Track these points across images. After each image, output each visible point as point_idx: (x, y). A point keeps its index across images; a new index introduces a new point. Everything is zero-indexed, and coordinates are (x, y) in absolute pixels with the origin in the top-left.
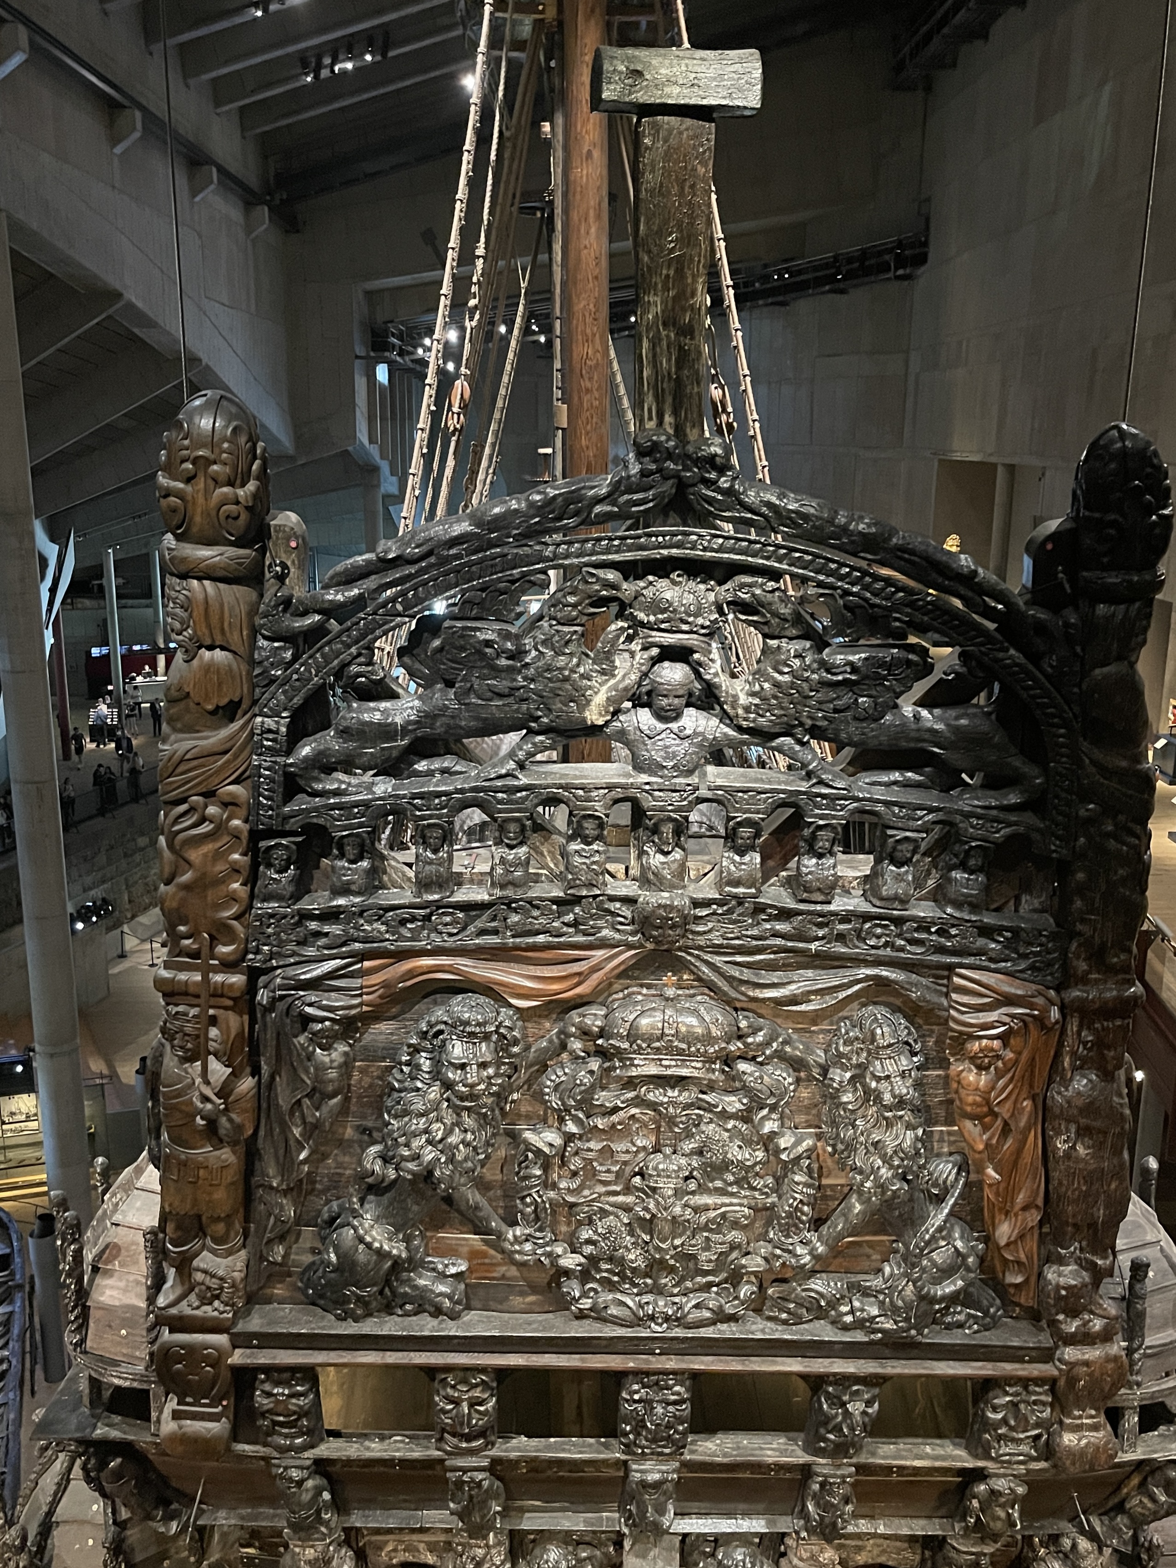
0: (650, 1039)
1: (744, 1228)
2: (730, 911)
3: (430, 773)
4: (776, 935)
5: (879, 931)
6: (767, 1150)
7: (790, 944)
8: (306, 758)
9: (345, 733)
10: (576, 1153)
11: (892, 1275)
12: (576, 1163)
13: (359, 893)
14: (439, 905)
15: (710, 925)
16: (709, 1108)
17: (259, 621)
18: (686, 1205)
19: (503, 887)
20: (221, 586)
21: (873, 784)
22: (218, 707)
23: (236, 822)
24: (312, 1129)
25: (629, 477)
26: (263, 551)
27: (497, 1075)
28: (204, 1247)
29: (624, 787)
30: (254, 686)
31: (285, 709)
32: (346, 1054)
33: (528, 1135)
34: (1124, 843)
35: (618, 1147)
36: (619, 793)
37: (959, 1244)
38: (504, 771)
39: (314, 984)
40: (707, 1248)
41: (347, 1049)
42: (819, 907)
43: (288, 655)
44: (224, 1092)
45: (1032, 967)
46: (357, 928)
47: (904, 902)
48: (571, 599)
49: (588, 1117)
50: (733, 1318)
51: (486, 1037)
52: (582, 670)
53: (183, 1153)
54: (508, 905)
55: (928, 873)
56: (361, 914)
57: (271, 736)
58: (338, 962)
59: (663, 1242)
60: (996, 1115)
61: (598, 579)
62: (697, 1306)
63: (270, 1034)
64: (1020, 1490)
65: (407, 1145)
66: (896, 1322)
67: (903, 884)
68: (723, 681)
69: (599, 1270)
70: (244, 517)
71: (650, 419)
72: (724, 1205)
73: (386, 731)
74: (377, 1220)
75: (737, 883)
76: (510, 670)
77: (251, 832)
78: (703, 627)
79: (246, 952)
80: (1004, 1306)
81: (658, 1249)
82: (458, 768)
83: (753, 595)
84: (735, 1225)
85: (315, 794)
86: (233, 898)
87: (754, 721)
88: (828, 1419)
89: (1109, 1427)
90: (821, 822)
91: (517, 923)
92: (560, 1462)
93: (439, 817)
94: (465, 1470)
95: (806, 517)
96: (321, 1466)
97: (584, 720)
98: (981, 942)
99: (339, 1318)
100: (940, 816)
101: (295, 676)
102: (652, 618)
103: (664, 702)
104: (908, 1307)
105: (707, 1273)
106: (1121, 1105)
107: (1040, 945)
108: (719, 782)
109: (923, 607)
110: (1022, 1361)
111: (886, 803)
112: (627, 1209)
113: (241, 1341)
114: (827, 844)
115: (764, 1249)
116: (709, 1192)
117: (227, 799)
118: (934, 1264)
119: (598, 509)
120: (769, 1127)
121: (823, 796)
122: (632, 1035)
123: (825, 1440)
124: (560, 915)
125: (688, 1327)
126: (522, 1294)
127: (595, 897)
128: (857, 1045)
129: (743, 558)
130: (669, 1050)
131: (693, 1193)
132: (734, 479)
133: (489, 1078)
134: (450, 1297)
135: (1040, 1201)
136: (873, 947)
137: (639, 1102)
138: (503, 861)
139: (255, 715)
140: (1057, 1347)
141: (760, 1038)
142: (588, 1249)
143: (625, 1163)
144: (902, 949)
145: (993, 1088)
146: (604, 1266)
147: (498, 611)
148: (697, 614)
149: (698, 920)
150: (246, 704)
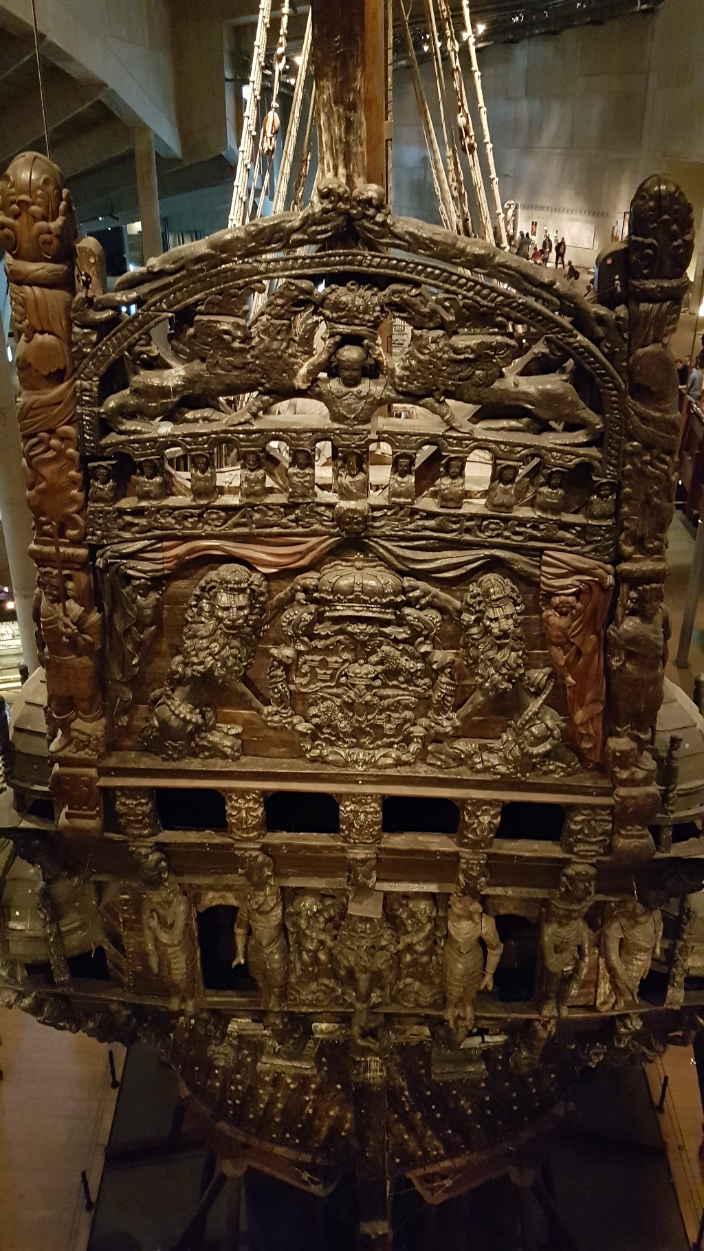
0: (345, 594)
1: (413, 710)
2: (396, 513)
3: (196, 420)
4: (426, 528)
5: (492, 526)
6: (424, 662)
7: (435, 534)
8: (113, 408)
9: (136, 392)
10: (305, 663)
11: (507, 741)
12: (305, 669)
13: (156, 498)
14: (207, 507)
15: (383, 522)
16: (387, 636)
17: (73, 315)
18: (374, 695)
19: (248, 496)
20: (46, 291)
21: (489, 429)
22: (50, 373)
23: (71, 451)
24: (139, 645)
25: (314, 214)
26: (72, 266)
27: (251, 613)
28: (77, 716)
29: (322, 430)
30: (73, 359)
31: (95, 375)
32: (157, 599)
33: (274, 651)
34: (657, 468)
35: (331, 659)
36: (319, 435)
37: (549, 723)
38: (243, 420)
39: (133, 556)
40: (389, 721)
41: (158, 596)
42: (452, 511)
43: (94, 338)
44: (80, 622)
45: (594, 550)
46: (156, 520)
47: (509, 508)
48: (280, 301)
49: (311, 641)
50: (406, 763)
51: (242, 591)
52: (290, 351)
53: (58, 659)
54: (253, 508)
55: (528, 489)
56: (158, 512)
57: (87, 393)
58: (146, 542)
59: (360, 716)
60: (573, 644)
61: (296, 286)
62: (384, 756)
63: (107, 587)
64: (592, 871)
65: (196, 655)
66: (508, 769)
67: (508, 496)
68: (384, 358)
69: (323, 733)
70: (56, 242)
71: (329, 170)
72: (398, 695)
73: (163, 392)
74: (183, 701)
75: (399, 495)
76: (242, 350)
77: (81, 457)
78: (369, 321)
79: (87, 535)
80: (581, 761)
81: (358, 721)
82: (213, 417)
83: (402, 299)
84: (406, 707)
85: (121, 433)
86: (74, 500)
87: (406, 386)
88: (468, 826)
89: (650, 836)
90: (453, 455)
91: (259, 520)
92: (306, 847)
93: (202, 450)
94: (246, 850)
95: (436, 243)
96: (160, 847)
97: (294, 385)
98: (561, 533)
99: (164, 759)
100: (532, 451)
101: (99, 353)
102: (335, 315)
103: (347, 374)
104: (516, 759)
105: (389, 736)
106: (656, 639)
107: (601, 536)
108: (385, 428)
109: (516, 307)
110: (591, 794)
111: (496, 442)
112: (338, 696)
113: (105, 772)
114: (457, 470)
115: (424, 721)
116: (388, 687)
117: (63, 435)
118: (532, 733)
119: (295, 236)
120: (423, 649)
121: (454, 438)
122: (334, 591)
123: (468, 838)
124: (286, 515)
125: (380, 768)
126: (276, 747)
127: (308, 504)
128: (479, 598)
129: (394, 272)
130: (358, 600)
131: (378, 687)
132: (387, 215)
133: (246, 616)
134: (231, 748)
135: (603, 698)
136: (489, 537)
137: (342, 632)
138: (247, 479)
139: (76, 379)
140: (615, 788)
141: (417, 593)
142: (316, 720)
143: (337, 669)
144: (507, 538)
145: (569, 627)
146: (325, 730)
147: (231, 310)
148: (365, 312)
149: (375, 519)
150: (69, 371)
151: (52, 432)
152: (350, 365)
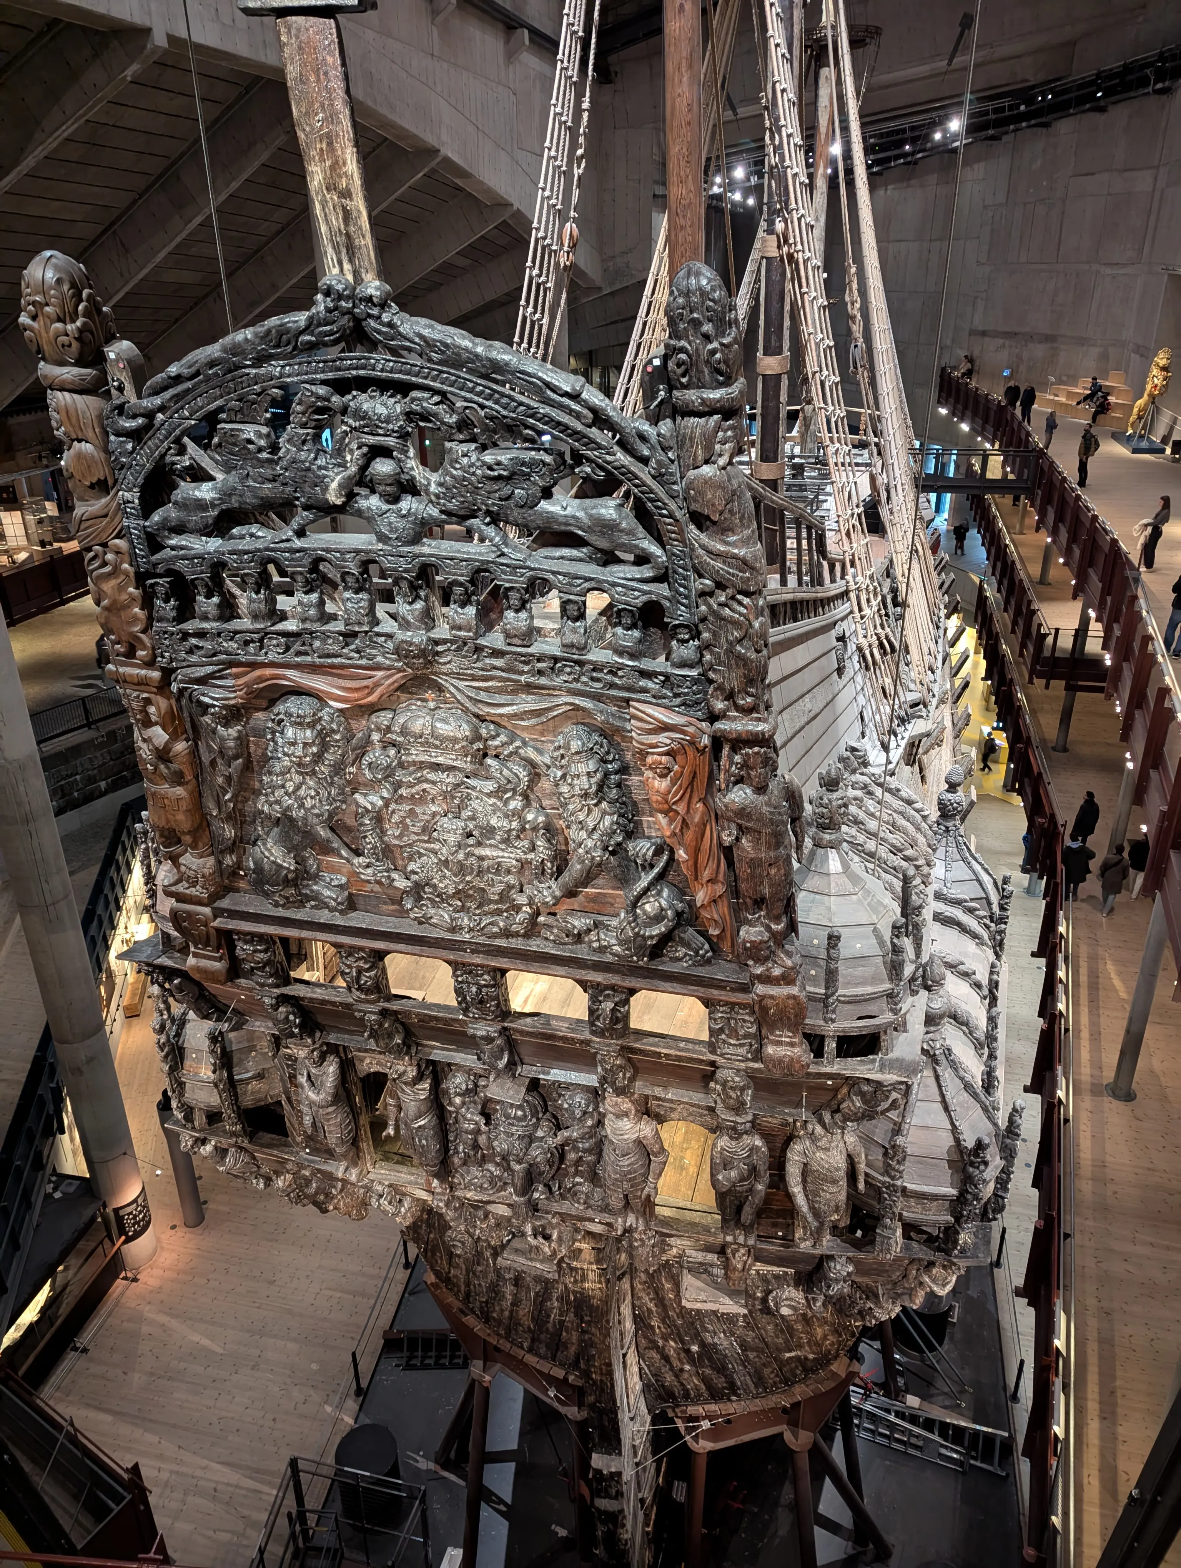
0: (415, 736)
1: (515, 874)
2: (459, 649)
3: (242, 537)
5: (568, 670)
6: (518, 821)
7: (507, 675)
8: (157, 524)
9: (178, 506)
10: (394, 812)
12: (396, 819)
13: (217, 621)
14: (267, 632)
15: (449, 658)
16: (473, 788)
17: (105, 422)
18: (469, 854)
19: (303, 621)
20: (75, 396)
21: (546, 557)
22: (93, 484)
23: (125, 566)
24: (228, 779)
26: (102, 371)
27: (325, 752)
28: (185, 850)
29: (367, 552)
30: (112, 469)
31: (135, 487)
32: (240, 731)
33: (357, 796)
35: (420, 810)
36: (363, 557)
37: (664, 902)
38: (284, 537)
39: (202, 681)
40: (492, 885)
41: (240, 728)
42: (519, 650)
43: (130, 446)
44: (165, 749)
45: (684, 704)
46: (220, 644)
47: (582, 649)
49: (395, 787)
50: (516, 935)
51: (312, 726)
53: (153, 787)
54: (312, 635)
56: (219, 635)
57: (131, 505)
58: (215, 668)
60: (677, 812)
61: (313, 393)
62: (491, 923)
66: (624, 950)
67: (576, 635)
68: (419, 474)
69: (425, 893)
70: (75, 345)
72: (498, 856)
73: (201, 505)
74: (275, 844)
75: (460, 628)
77: (136, 573)
78: (394, 431)
79: (156, 656)
81: (455, 882)
82: (260, 534)
83: (424, 407)
85: (170, 548)
86: (136, 618)
87: (446, 505)
89: (807, 1046)
91: (320, 648)
94: (365, 1013)
95: (446, 345)
96: (290, 1000)
97: (328, 500)
98: (643, 682)
99: (272, 905)
100: (593, 584)
101: (135, 463)
102: (358, 424)
103: (381, 488)
104: (629, 939)
105: (496, 902)
107: (689, 688)
108: (433, 551)
110: (725, 990)
111: (554, 573)
112: (433, 852)
114: (517, 602)
115: (530, 889)
116: (486, 846)
117: (116, 549)
118: (645, 912)
119: (302, 339)
120: (515, 805)
121: (507, 565)
122: (405, 733)
124: (347, 645)
125: (482, 936)
126: (386, 904)
127: (367, 632)
128: (562, 751)
130: (429, 744)
131: (472, 846)
132: (393, 315)
133: (316, 755)
134: (336, 900)
135: (721, 877)
136: (565, 681)
137: (424, 779)
138: (300, 603)
139: (118, 490)
140: (751, 984)
141: (497, 741)
142: (414, 877)
143: (428, 822)
144: (585, 684)
145: (670, 791)
146: (427, 889)
147: (254, 417)
148: (388, 421)
149: (438, 654)
150: (110, 482)
151: (104, 545)
152: (384, 480)
